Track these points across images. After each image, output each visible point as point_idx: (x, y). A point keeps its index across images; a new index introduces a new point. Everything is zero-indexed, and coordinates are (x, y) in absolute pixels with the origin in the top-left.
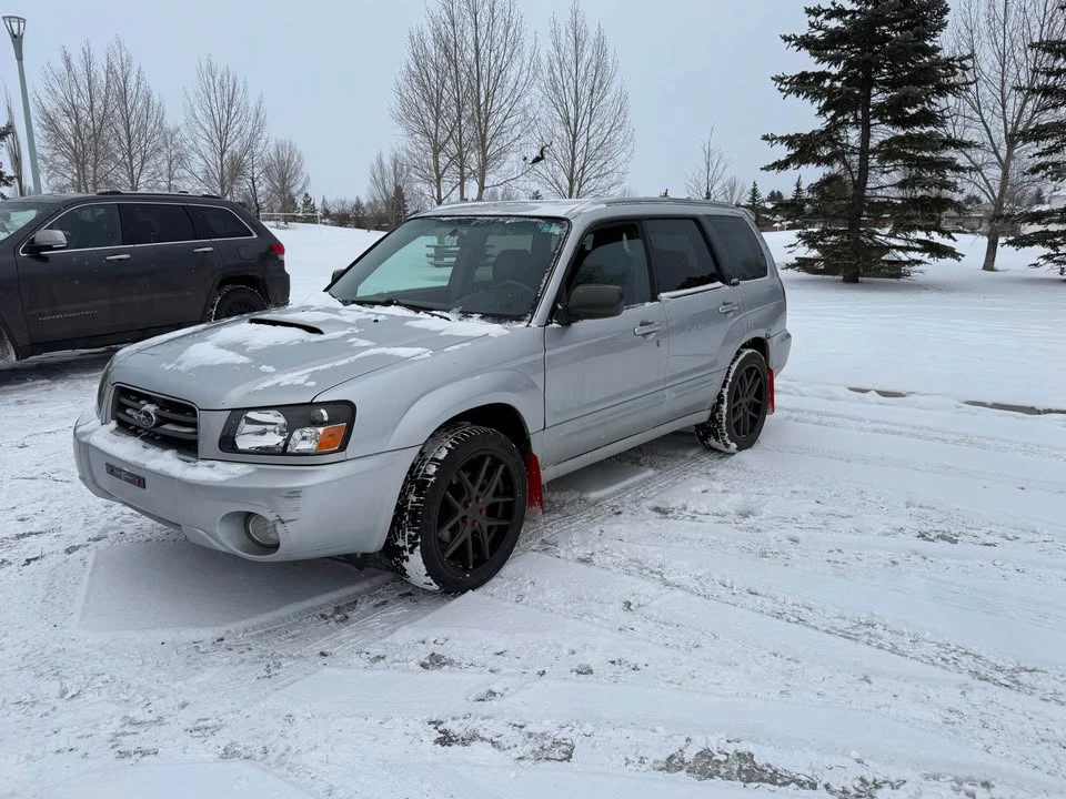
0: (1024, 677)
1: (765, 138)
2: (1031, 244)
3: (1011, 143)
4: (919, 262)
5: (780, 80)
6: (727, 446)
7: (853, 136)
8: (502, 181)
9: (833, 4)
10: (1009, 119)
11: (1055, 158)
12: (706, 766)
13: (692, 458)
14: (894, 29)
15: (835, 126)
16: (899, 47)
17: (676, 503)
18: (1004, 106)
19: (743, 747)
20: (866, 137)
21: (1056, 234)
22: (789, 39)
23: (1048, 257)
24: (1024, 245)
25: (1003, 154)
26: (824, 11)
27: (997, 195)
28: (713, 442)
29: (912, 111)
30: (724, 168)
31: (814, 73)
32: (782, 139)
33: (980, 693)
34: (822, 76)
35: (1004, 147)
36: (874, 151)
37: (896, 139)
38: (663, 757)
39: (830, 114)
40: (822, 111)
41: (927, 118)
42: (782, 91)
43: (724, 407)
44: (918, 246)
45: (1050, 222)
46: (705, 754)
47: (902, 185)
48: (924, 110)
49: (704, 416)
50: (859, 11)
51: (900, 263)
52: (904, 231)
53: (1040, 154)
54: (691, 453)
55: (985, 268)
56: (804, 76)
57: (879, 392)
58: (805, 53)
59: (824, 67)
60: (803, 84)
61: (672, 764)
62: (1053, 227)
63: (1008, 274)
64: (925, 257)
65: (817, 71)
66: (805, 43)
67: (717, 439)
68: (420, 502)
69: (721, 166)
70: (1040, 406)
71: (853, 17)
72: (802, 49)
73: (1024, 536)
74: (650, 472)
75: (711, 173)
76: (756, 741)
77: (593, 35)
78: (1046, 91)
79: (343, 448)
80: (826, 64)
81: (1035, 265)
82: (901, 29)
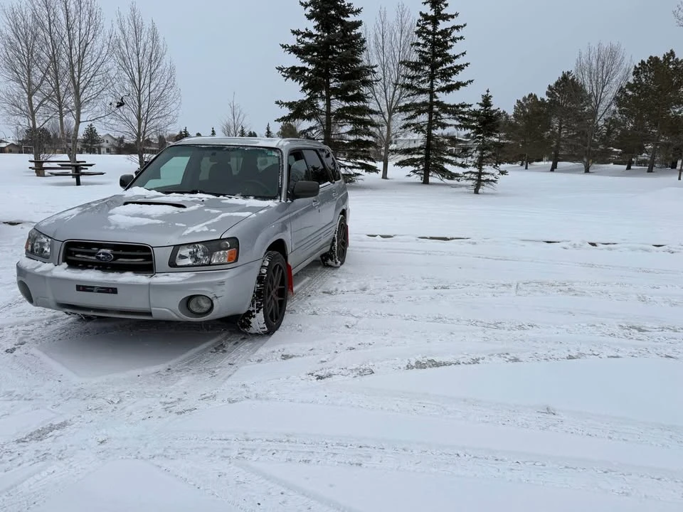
0: (499, 325)
1: (277, 103)
2: (407, 165)
3: (391, 112)
4: (359, 174)
5: (280, 69)
6: (336, 263)
7: (321, 104)
8: (93, 118)
9: (307, 30)
10: (388, 99)
11: (415, 121)
12: (420, 365)
13: (321, 271)
14: (340, 48)
15: (312, 97)
16: (344, 58)
17: (333, 288)
18: (385, 92)
19: (430, 358)
20: (328, 105)
21: (417, 160)
22: (285, 47)
23: (414, 171)
24: (404, 165)
25: (387, 118)
26: (302, 33)
27: (385, 138)
28: (330, 262)
29: (350, 93)
30: (244, 118)
31: (299, 68)
32: (287, 104)
33: (489, 332)
34: (304, 69)
35: (387, 114)
36: (333, 114)
37: (345, 108)
38: (405, 366)
39: (308, 91)
40: (304, 89)
41: (360, 97)
42: (284, 76)
43: (336, 243)
44: (359, 166)
45: (414, 154)
46: (418, 362)
47: (350, 133)
48: (358, 93)
49: (327, 249)
50: (320, 35)
51: (350, 175)
52: (353, 158)
53: (407, 119)
54: (319, 268)
55: (383, 178)
56: (294, 69)
57: (382, 236)
58: (293, 56)
59: (306, 65)
60: (294, 73)
61: (409, 367)
62: (416, 157)
63: (395, 181)
64: (363, 172)
65: (301, 66)
66: (294, 50)
67: (332, 260)
68: (262, 286)
69: (242, 116)
70: (449, 237)
71: (317, 38)
72: (292, 53)
73: (471, 284)
74: (308, 278)
75: (236, 120)
76: (431, 355)
77: (147, 26)
78: (408, 87)
79: (236, 260)
80: (307, 63)
81: (409, 176)
82: (342, 48)
